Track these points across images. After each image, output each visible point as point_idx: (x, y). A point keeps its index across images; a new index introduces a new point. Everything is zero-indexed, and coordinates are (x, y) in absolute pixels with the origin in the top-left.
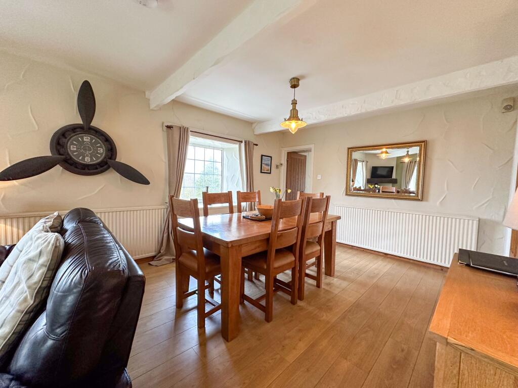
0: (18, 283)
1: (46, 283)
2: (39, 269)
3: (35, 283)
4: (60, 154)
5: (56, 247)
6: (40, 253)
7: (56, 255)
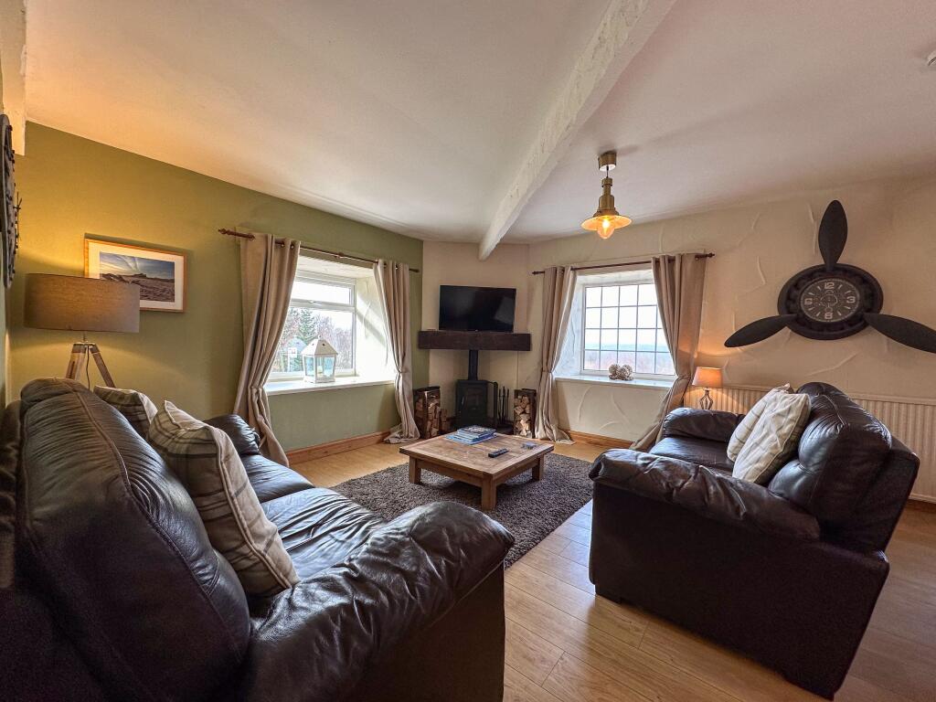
0: (767, 434)
1: (794, 437)
2: (788, 423)
3: (785, 434)
4: (790, 312)
5: (805, 406)
6: (790, 410)
7: (805, 412)
